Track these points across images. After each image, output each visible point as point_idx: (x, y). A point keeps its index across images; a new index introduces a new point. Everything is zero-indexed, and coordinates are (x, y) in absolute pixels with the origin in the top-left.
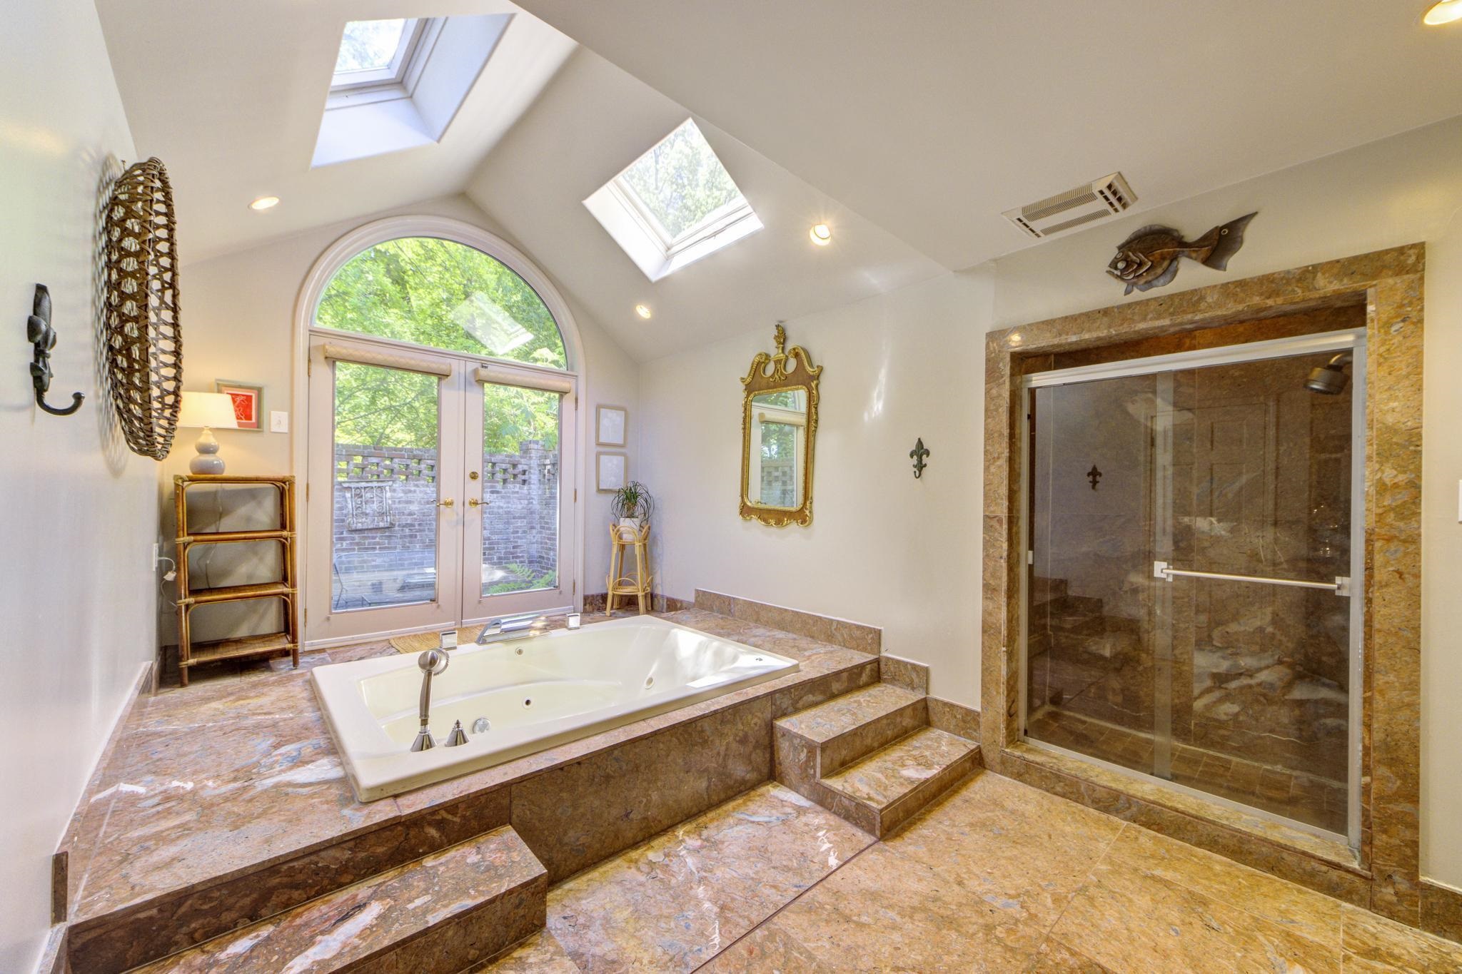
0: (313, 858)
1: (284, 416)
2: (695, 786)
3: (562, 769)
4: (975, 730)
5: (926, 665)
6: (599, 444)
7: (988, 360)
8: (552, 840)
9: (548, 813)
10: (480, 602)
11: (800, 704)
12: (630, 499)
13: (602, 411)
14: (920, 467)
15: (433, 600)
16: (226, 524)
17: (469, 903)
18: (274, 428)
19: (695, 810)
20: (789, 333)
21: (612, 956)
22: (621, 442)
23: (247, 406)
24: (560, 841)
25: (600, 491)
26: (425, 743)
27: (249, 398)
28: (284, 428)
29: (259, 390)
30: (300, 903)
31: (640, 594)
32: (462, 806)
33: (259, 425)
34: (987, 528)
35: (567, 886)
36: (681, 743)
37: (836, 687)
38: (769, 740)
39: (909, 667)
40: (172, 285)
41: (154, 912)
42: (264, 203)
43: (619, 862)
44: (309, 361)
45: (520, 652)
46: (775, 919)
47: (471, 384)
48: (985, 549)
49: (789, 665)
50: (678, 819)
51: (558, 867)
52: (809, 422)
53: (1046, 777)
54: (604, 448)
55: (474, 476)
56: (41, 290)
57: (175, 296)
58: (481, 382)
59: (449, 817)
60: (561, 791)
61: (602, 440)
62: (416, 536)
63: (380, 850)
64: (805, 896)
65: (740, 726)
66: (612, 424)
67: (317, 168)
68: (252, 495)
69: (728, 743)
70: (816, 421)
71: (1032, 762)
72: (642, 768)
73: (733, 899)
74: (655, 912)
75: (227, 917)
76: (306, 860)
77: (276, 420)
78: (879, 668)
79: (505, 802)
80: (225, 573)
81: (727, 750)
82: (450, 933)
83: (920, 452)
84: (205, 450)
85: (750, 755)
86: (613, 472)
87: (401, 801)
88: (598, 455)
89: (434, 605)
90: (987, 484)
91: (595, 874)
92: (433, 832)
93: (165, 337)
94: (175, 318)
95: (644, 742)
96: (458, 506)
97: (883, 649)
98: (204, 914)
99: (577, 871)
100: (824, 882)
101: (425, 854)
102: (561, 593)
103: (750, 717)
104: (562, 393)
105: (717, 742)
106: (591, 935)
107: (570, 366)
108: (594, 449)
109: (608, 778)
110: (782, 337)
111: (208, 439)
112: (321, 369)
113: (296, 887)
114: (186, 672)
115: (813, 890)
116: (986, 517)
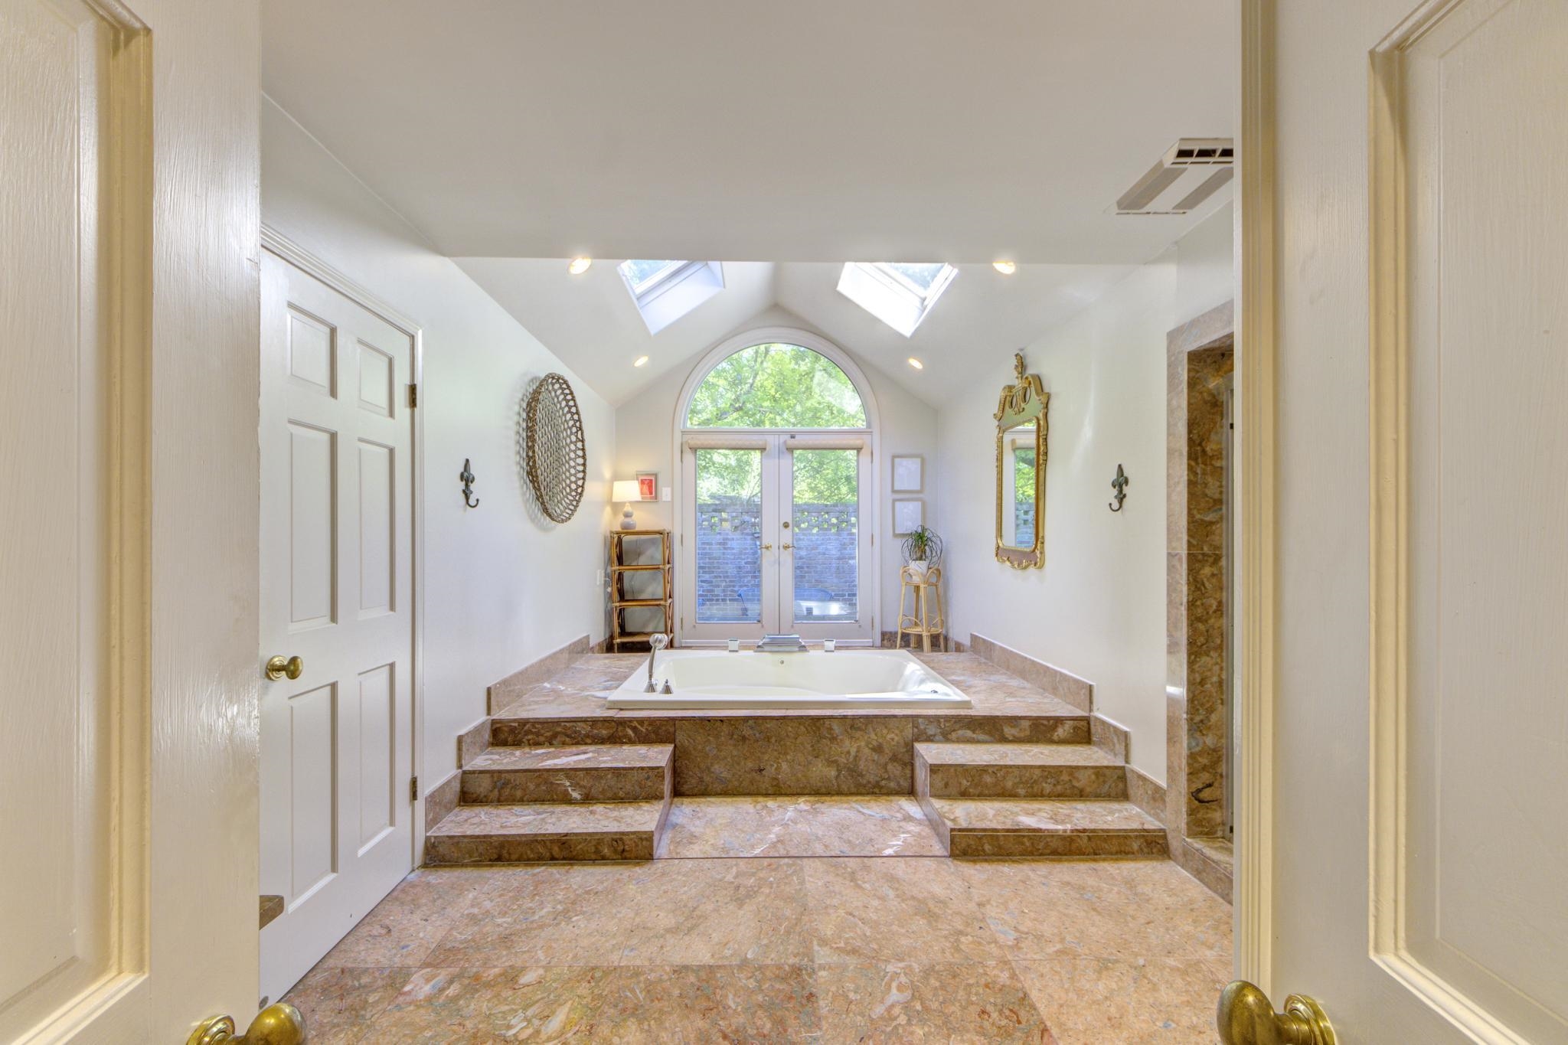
0: (574, 724)
1: (669, 490)
2: (821, 771)
3: (709, 721)
4: (1162, 811)
5: (1125, 728)
6: (894, 491)
7: (1169, 366)
8: (702, 765)
9: (700, 747)
10: (792, 626)
11: (954, 735)
12: (920, 543)
13: (897, 460)
14: (1121, 497)
15: (759, 621)
16: (643, 560)
17: (621, 765)
18: (664, 499)
19: (823, 790)
20: (1028, 361)
21: (697, 834)
22: (917, 487)
23: (650, 484)
24: (708, 769)
25: (896, 535)
26: (651, 688)
27: (651, 480)
28: (669, 499)
29: (656, 475)
30: (568, 744)
31: (925, 634)
32: (646, 723)
33: (656, 498)
34: (1171, 569)
35: (709, 799)
36: (809, 732)
37: (1008, 731)
38: (907, 759)
39: (1112, 729)
40: (580, 429)
41: (516, 725)
42: (641, 361)
43: (749, 799)
44: (682, 452)
45: (782, 662)
46: (805, 860)
47: (783, 453)
48: (1169, 595)
49: (958, 698)
50: (806, 791)
51: (708, 786)
52: (1038, 454)
53: (1221, 879)
54: (900, 495)
55: (786, 525)
56: (467, 461)
57: (582, 434)
58: (791, 450)
59: (639, 727)
60: (709, 735)
61: (896, 488)
62: (805, 577)
63: (604, 732)
64: (842, 859)
65: (873, 736)
66: (908, 474)
67: (656, 335)
68: (653, 542)
69: (859, 747)
70: (1046, 453)
71: (1209, 858)
72: (773, 740)
73: (791, 840)
74: (740, 827)
75: (542, 739)
76: (571, 724)
77: (665, 493)
78: (1089, 729)
79: (672, 730)
80: (641, 591)
81: (858, 751)
82: (609, 776)
83: (1121, 482)
84: (627, 515)
85: (886, 764)
86: (909, 517)
87: (622, 712)
88: (894, 501)
89: (760, 625)
90: (1170, 515)
91: (729, 800)
92: (630, 732)
93: (579, 457)
94: (583, 445)
95: (774, 721)
96: (775, 549)
97: (1095, 707)
98: (532, 733)
99: (720, 794)
100: (866, 859)
101: (626, 743)
102: (860, 626)
103: (885, 731)
104: (859, 449)
105: (847, 742)
106: (697, 822)
107: (869, 425)
108: (889, 496)
109: (744, 738)
110: (1022, 366)
111: (628, 508)
112: (689, 457)
113: (568, 736)
114: (616, 647)
115: (851, 859)
116: (1169, 554)
